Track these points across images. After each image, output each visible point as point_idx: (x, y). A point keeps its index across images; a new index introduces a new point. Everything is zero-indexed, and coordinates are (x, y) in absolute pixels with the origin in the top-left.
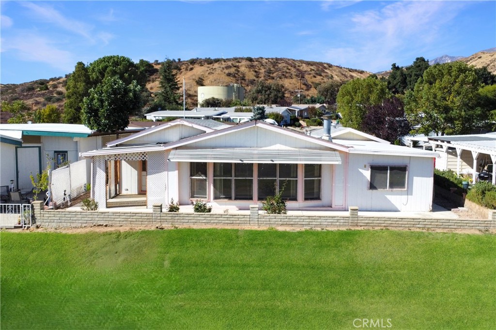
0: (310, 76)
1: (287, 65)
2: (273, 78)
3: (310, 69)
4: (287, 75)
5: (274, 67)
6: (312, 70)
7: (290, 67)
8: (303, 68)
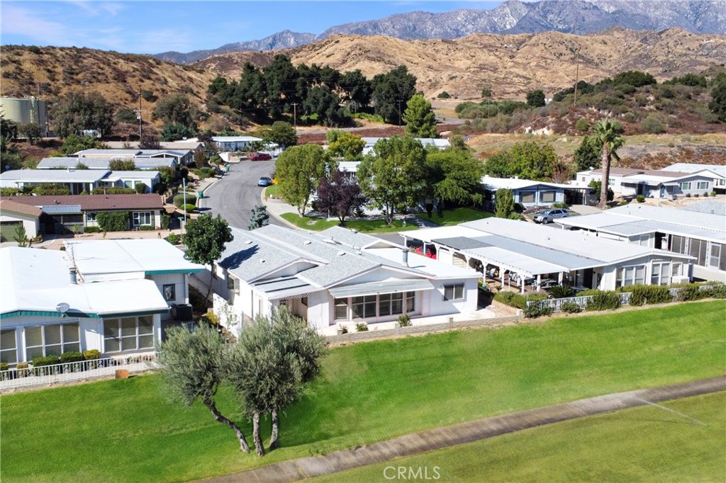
0: (134, 79)
1: (97, 61)
2: (78, 82)
3: (133, 68)
4: (100, 77)
5: (76, 63)
6: (135, 70)
7: (102, 66)
8: (122, 66)
